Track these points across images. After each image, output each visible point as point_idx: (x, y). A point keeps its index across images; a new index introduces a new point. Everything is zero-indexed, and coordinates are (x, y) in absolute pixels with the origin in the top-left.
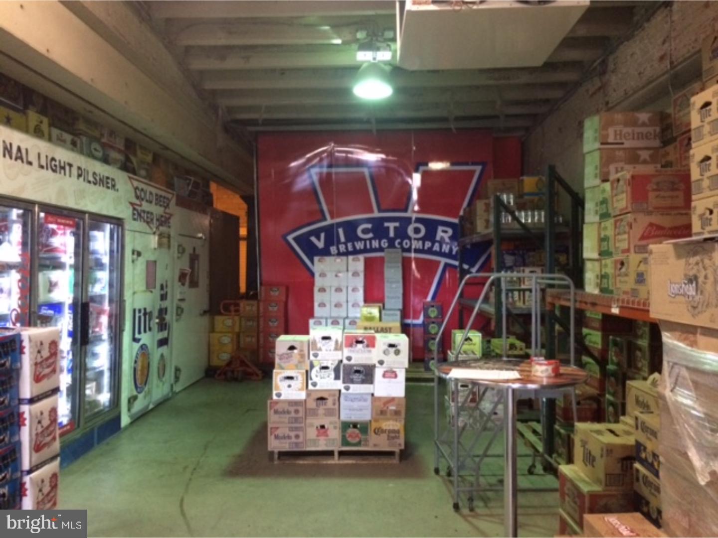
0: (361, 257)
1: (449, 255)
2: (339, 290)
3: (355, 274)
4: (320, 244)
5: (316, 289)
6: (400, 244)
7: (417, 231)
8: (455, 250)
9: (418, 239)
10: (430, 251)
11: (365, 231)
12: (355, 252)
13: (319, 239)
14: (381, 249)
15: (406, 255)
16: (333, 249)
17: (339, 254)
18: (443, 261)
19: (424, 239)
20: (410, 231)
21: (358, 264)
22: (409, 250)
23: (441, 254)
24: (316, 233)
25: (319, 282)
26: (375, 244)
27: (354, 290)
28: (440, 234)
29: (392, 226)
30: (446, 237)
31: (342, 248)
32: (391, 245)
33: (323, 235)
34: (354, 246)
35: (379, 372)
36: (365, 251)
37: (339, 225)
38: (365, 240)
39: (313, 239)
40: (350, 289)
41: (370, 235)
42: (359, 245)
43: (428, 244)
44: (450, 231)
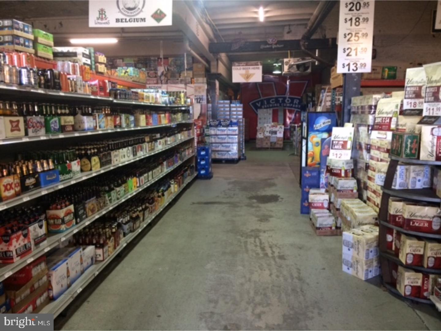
0: (272, 109)
1: (298, 108)
2: (265, 119)
3: (270, 114)
4: (259, 105)
5: (258, 118)
6: (283, 105)
7: (288, 101)
8: (299, 106)
9: (288, 103)
10: (292, 107)
11: (273, 101)
12: (270, 107)
13: (258, 103)
14: (277, 106)
15: (285, 108)
16: (263, 107)
17: (265, 108)
18: (296, 110)
19: (290, 103)
20: (286, 101)
21: (270, 111)
22: (286, 107)
23: (295, 108)
24: (258, 102)
25: (259, 116)
26: (276, 105)
27: (270, 119)
28: (295, 102)
29: (281, 99)
30: (297, 103)
31: (266, 106)
32: (280, 105)
33: (260, 103)
34: (269, 106)
35: (278, 132)
36: (272, 107)
37: (265, 99)
38: (272, 104)
39: (257, 104)
40: (268, 118)
41: (274, 102)
42: (271, 105)
43: (291, 105)
44: (298, 101)
